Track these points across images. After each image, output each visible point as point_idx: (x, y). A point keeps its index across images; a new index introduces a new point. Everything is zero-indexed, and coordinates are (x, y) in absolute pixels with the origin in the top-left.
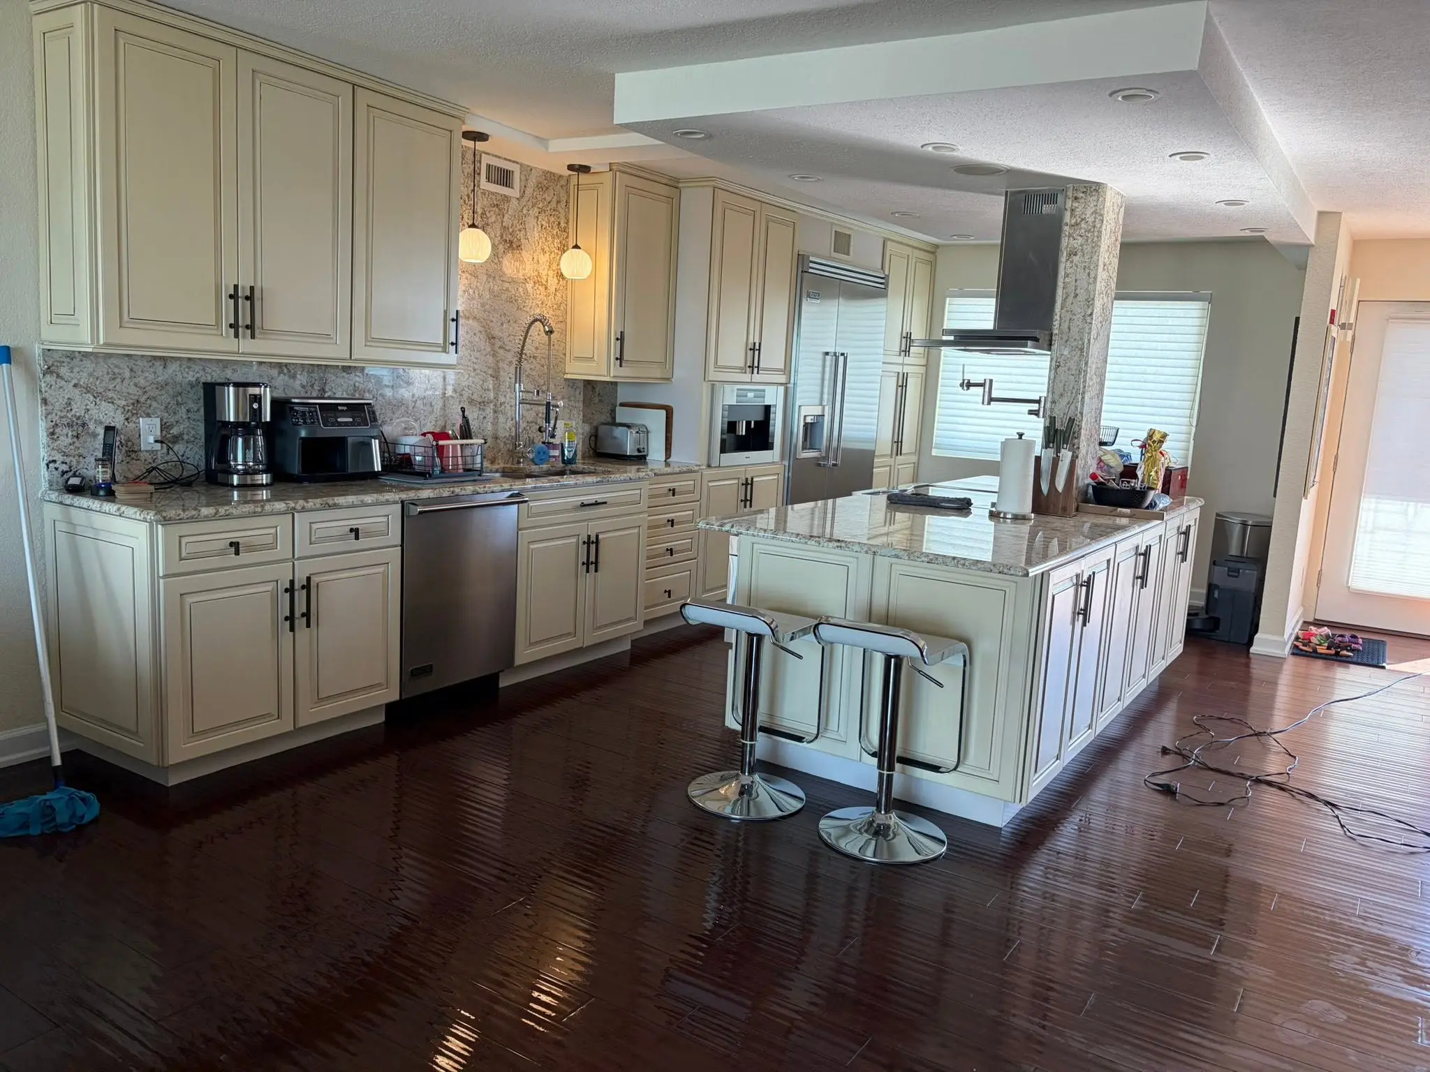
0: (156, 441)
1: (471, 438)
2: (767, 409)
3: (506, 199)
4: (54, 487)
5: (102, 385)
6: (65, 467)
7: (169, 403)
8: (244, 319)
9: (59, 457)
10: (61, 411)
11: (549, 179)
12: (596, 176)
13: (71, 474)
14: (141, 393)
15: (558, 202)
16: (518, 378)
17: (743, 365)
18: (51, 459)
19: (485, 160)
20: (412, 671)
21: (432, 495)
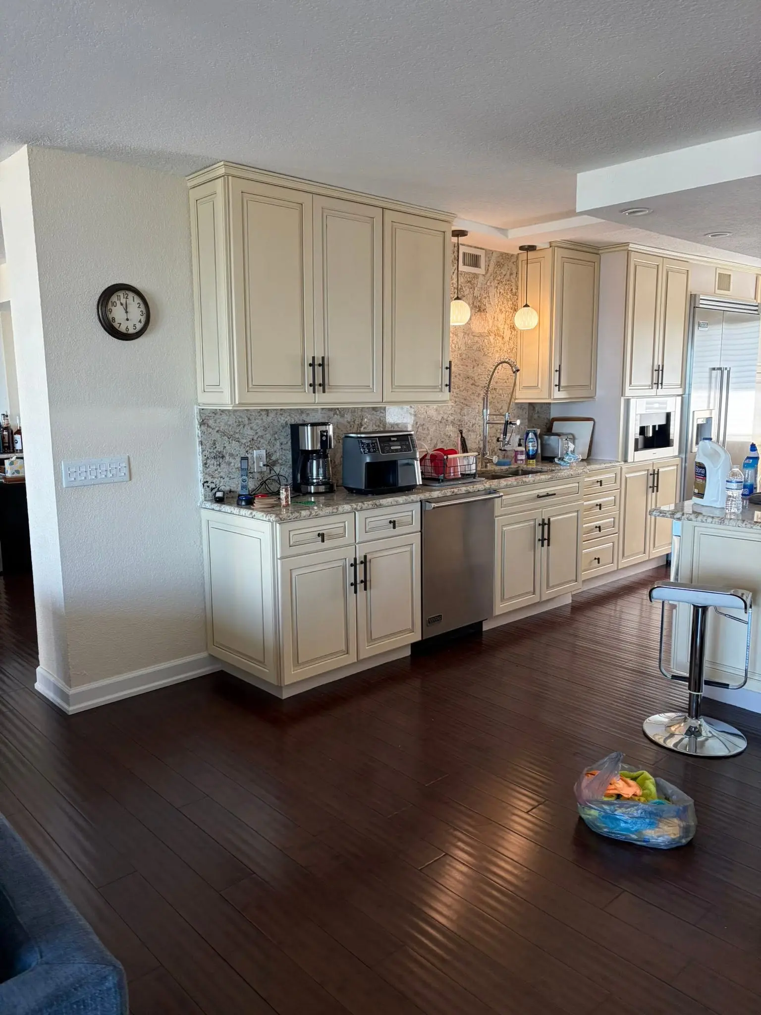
0: (264, 465)
1: (467, 452)
2: (668, 416)
3: (476, 276)
4: (207, 499)
5: (232, 430)
6: (213, 486)
7: (270, 439)
8: (319, 380)
9: (209, 479)
10: (210, 449)
11: (505, 259)
12: (539, 252)
13: (216, 489)
14: (254, 433)
15: (511, 274)
16: (485, 406)
17: (650, 383)
18: (205, 480)
19: (462, 250)
20: (428, 621)
21: (440, 495)
